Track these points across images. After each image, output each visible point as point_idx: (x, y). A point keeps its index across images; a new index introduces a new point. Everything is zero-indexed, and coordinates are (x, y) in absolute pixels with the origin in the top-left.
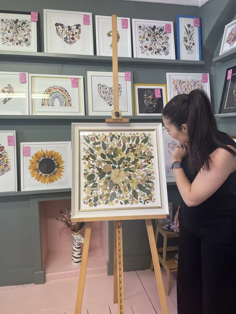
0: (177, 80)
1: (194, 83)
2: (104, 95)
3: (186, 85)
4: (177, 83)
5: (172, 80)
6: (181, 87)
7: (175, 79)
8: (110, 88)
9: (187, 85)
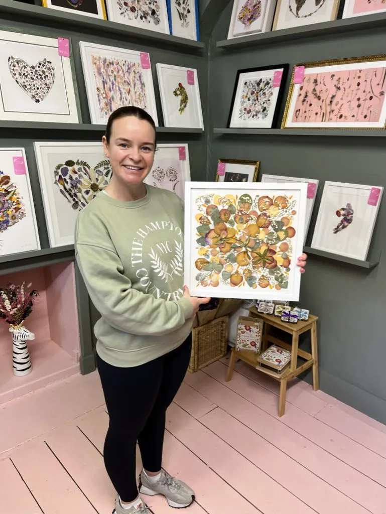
0: (100, 58)
1: (127, 68)
2: (22, 81)
3: (115, 69)
4: (99, 62)
5: (91, 57)
6: (107, 71)
7: (97, 55)
8: (33, 67)
9: (117, 70)
